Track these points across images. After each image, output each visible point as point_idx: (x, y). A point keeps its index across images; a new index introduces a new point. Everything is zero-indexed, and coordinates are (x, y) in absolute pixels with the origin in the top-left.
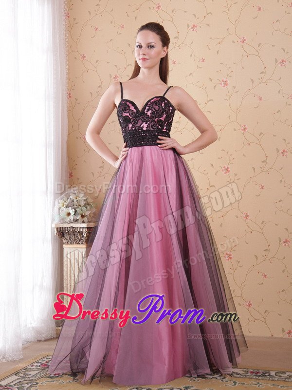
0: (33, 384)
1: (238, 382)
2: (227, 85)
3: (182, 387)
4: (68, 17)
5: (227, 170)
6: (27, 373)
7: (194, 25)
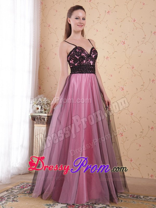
0: (15, 196)
1: (123, 201)
2: (124, 44)
4: (42, 4)
5: (123, 89)
6: (12, 191)
7: (109, 11)
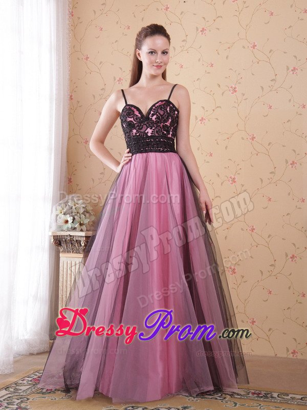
0: (23, 399)
1: (238, 404)
2: (235, 91)
3: (180, 407)
4: (72, 15)
5: (234, 181)
6: (17, 387)
7: (203, 29)
